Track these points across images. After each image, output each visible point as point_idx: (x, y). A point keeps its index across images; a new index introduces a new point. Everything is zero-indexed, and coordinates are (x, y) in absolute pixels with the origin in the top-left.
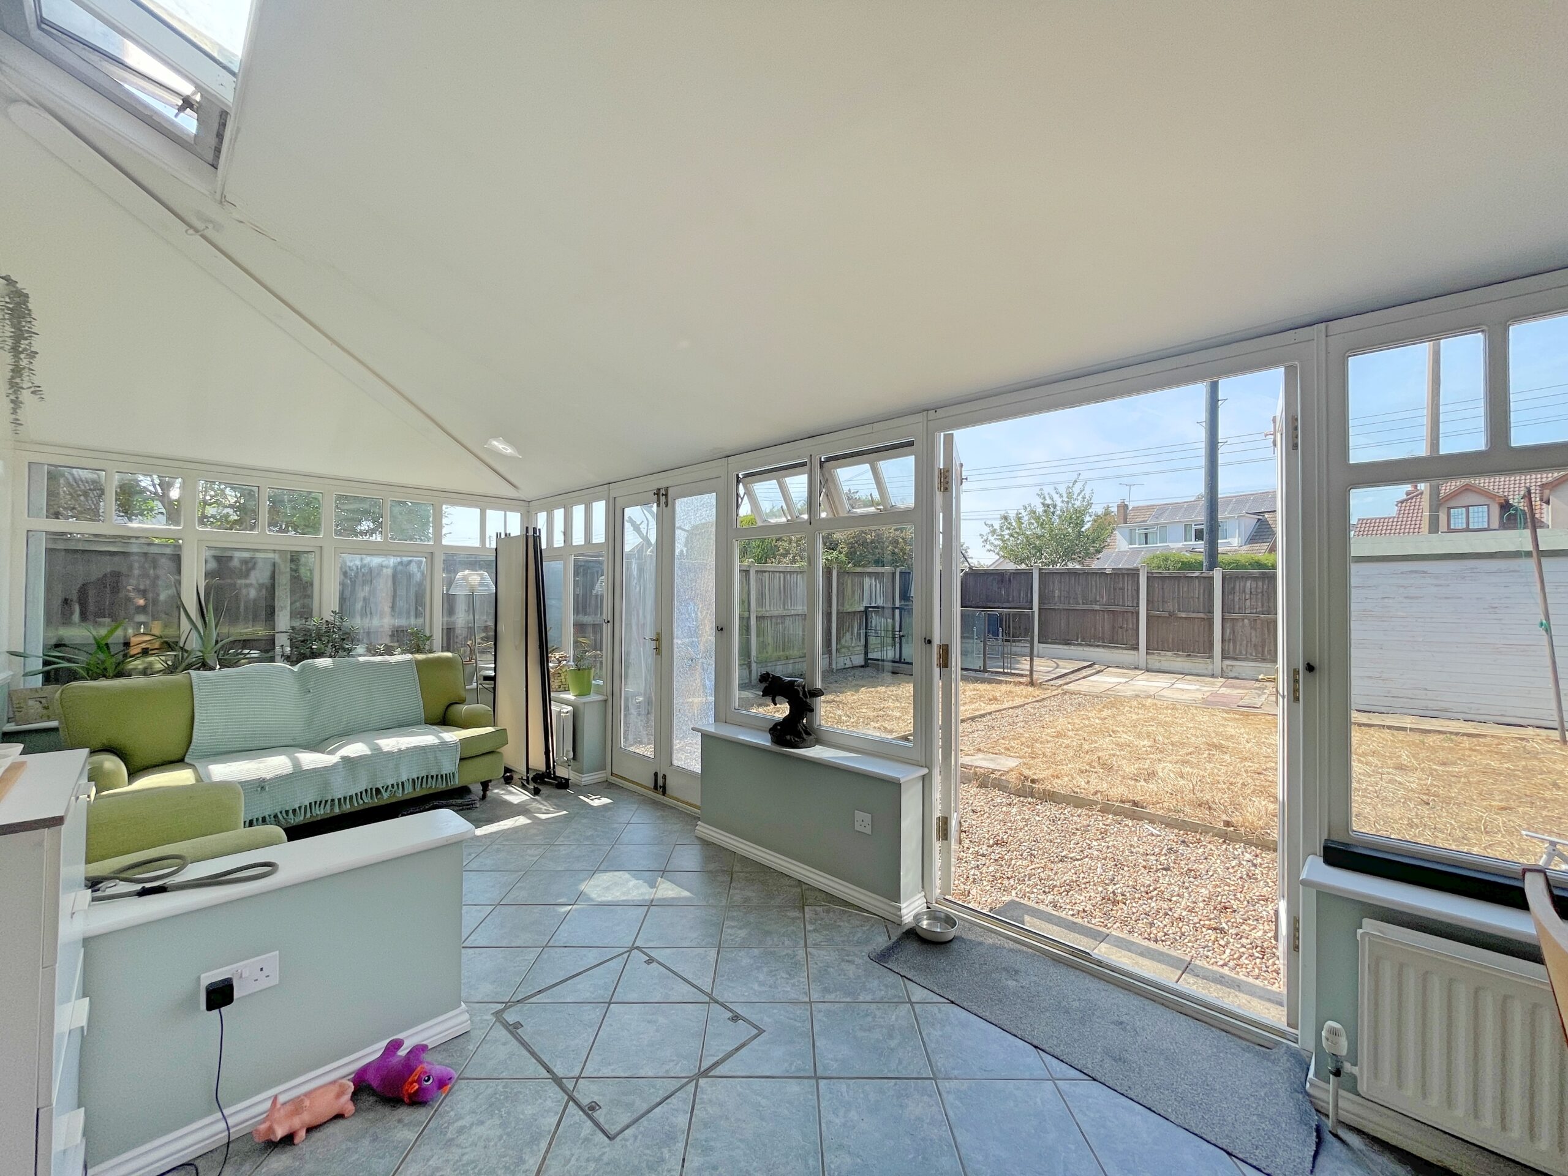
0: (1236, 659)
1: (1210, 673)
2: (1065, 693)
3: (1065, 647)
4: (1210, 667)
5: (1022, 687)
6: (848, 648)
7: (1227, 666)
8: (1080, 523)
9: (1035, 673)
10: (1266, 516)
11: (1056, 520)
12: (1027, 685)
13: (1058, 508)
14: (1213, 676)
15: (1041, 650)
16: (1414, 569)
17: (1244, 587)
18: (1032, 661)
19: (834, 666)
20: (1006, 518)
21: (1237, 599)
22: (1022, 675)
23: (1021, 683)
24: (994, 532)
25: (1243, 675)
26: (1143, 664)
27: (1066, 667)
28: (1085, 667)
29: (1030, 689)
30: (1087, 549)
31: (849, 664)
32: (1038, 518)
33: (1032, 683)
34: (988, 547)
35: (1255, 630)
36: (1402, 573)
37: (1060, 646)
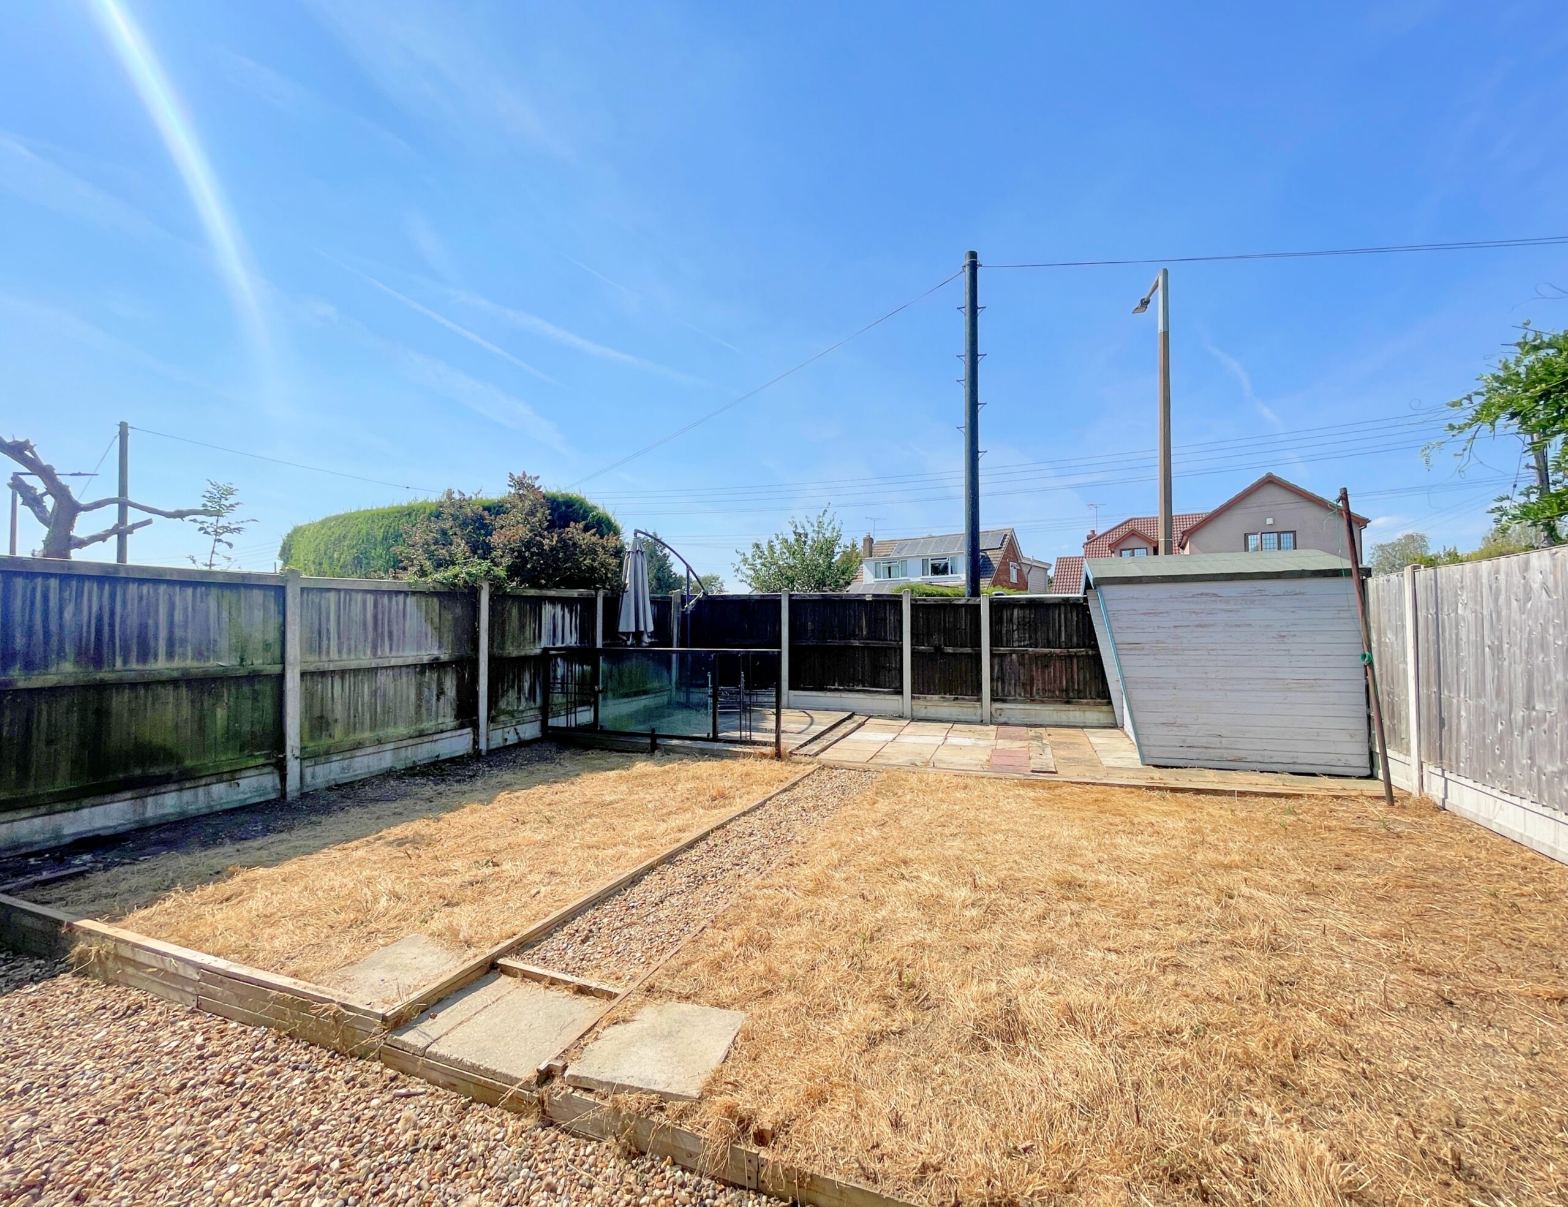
0: (1004, 701)
1: (979, 719)
2: (823, 768)
3: (820, 694)
4: (979, 712)
5: (765, 761)
6: (511, 714)
7: (997, 709)
8: (830, 554)
9: (783, 736)
10: (988, 553)
11: (808, 551)
12: (772, 758)
13: (809, 537)
14: (982, 722)
15: (792, 699)
16: (1203, 591)
17: (1012, 614)
18: (778, 715)
19: (483, 746)
20: (757, 546)
21: (1004, 630)
22: (765, 744)
23: (764, 756)
24: (745, 561)
25: (1013, 720)
26: (907, 712)
27: (824, 720)
28: (844, 720)
29: (777, 765)
30: (837, 581)
31: (512, 739)
32: (789, 547)
33: (778, 755)
34: (740, 577)
35: (1024, 665)
36: (1193, 596)
37: (814, 693)
